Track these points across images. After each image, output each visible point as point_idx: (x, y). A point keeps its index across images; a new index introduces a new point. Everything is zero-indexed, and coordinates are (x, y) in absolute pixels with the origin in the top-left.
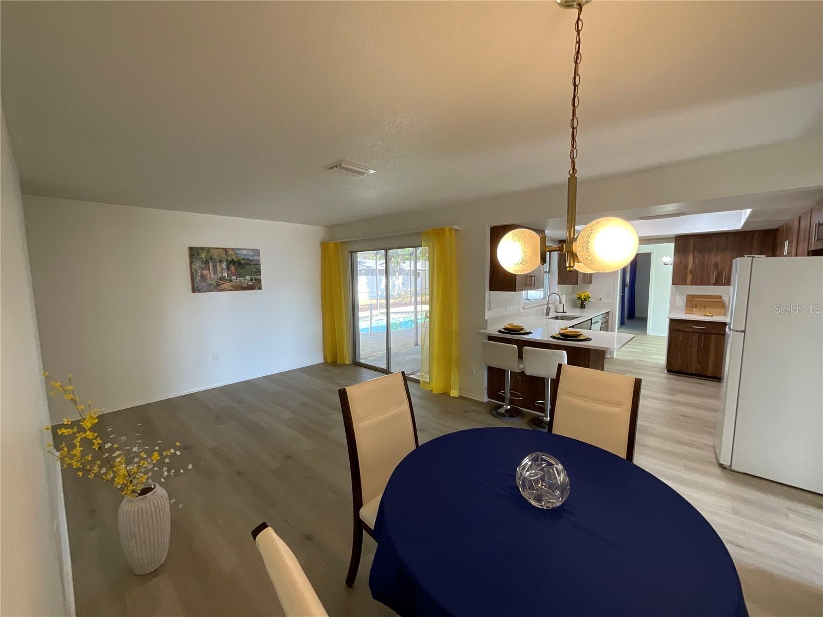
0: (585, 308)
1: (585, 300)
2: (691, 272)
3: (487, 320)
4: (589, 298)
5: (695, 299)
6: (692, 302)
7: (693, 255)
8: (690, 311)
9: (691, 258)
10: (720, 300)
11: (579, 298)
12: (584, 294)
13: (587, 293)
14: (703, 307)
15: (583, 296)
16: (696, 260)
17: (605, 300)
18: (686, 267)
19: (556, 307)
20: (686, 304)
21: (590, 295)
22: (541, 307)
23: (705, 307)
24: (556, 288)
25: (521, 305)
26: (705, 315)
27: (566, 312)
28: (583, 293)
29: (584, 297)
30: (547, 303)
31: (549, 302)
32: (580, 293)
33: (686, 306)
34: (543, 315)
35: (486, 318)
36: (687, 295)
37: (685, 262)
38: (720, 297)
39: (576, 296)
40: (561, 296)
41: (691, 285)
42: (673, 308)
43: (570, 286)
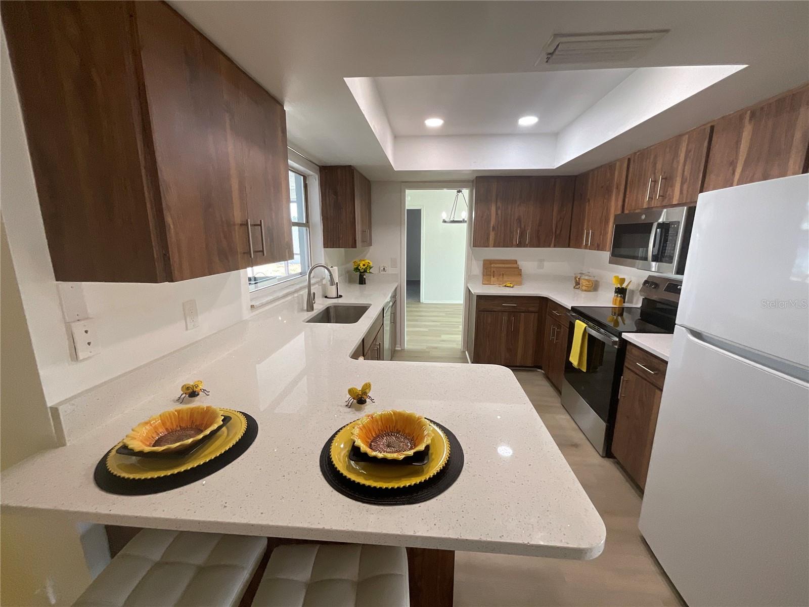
0: (365, 284)
1: (365, 271)
2: (494, 228)
3: (55, 411)
4: (370, 268)
5: (492, 265)
6: (491, 270)
7: (496, 205)
8: (488, 281)
9: (493, 209)
10: (515, 266)
11: (357, 269)
12: (363, 262)
13: (367, 261)
14: (500, 275)
15: (361, 265)
16: (499, 212)
17: (390, 271)
18: (489, 222)
19: (324, 288)
20: (484, 271)
21: (371, 264)
22: (296, 295)
23: (503, 275)
24: (322, 254)
25: (246, 302)
26: (505, 286)
27: (341, 296)
28: (361, 260)
29: (364, 267)
30: (306, 283)
31: (312, 281)
32: (357, 260)
33: (483, 275)
34: (302, 310)
35: (49, 404)
36: (484, 260)
37: (487, 214)
38: (515, 262)
39: (352, 266)
40: (330, 269)
41: (494, 247)
42: (469, 277)
43: (343, 250)
